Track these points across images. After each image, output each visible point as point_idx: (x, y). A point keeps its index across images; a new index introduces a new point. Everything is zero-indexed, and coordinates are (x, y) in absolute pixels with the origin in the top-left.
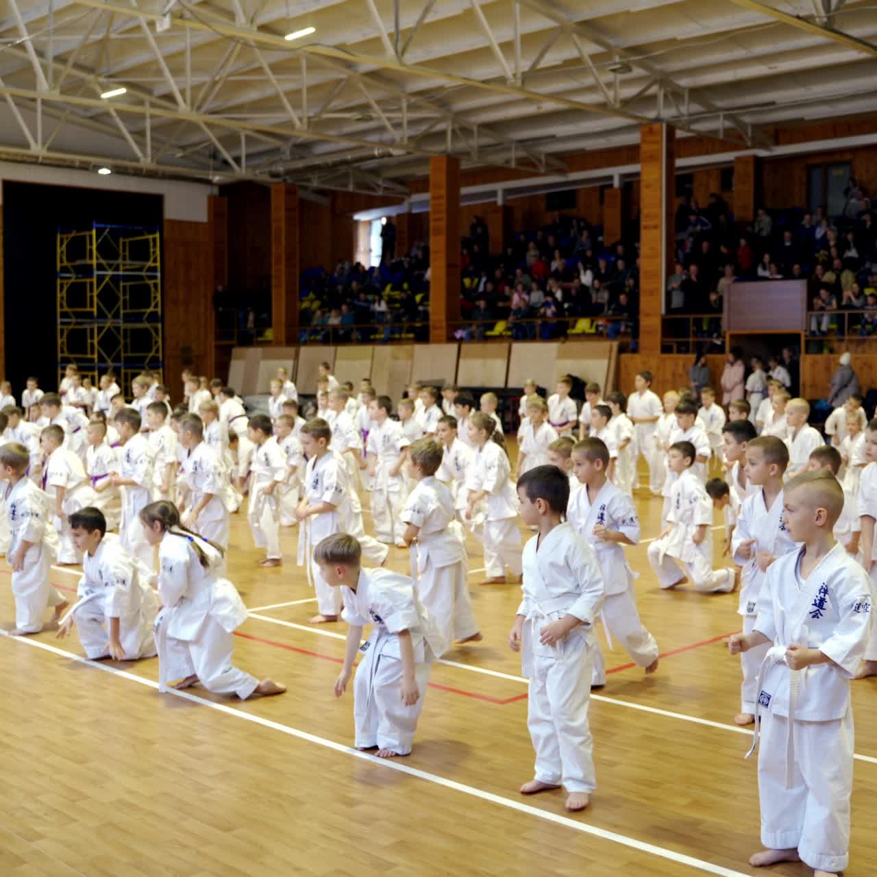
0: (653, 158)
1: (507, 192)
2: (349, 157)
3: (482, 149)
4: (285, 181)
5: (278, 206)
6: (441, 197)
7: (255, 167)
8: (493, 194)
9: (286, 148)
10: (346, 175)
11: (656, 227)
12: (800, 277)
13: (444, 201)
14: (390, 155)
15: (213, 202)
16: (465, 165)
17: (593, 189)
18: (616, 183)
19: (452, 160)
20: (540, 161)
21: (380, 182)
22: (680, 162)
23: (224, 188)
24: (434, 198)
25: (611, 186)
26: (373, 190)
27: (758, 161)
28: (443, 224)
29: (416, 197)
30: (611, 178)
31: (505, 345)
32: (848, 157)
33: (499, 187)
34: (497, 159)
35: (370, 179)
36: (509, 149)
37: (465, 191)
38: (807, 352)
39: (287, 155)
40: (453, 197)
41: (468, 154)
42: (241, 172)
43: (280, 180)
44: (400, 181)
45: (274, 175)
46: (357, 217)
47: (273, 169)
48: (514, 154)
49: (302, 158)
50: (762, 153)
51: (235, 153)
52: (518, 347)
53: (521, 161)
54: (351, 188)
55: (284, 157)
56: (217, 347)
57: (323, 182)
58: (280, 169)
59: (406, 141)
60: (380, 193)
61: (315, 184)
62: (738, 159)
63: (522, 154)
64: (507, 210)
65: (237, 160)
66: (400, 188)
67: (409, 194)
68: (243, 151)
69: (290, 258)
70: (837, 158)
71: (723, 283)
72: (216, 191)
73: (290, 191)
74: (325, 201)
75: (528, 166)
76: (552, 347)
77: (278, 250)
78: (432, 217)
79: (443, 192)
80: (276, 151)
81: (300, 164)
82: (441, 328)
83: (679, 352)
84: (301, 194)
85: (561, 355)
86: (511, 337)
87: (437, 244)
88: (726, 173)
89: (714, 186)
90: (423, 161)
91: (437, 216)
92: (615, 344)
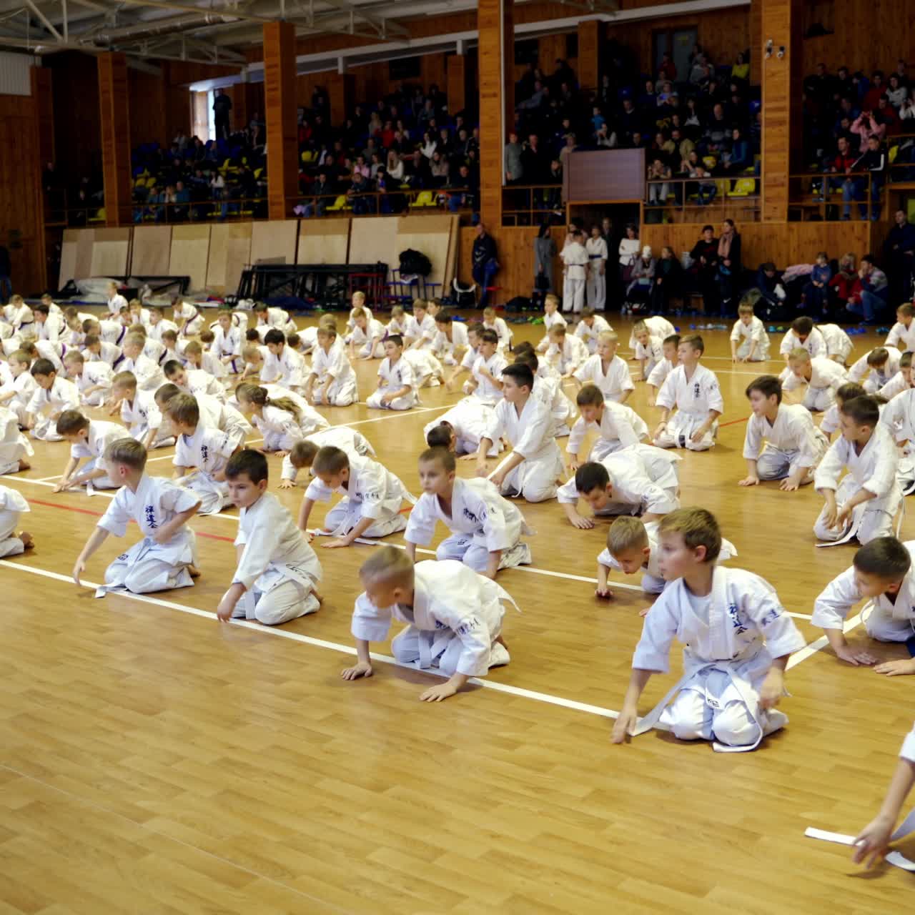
0: (491, 23)
1: (348, 60)
2: (178, 24)
3: (318, 14)
4: (112, 50)
5: (106, 76)
6: (276, 66)
7: (79, 35)
8: (334, 62)
9: (112, 14)
10: (178, 43)
11: (495, 95)
12: (639, 146)
13: (279, 70)
14: (222, 22)
15: (36, 74)
16: (300, 32)
17: (439, 55)
18: (459, 50)
19: (286, 27)
20: (381, 27)
21: (215, 50)
22: (519, 28)
23: (47, 58)
24: (269, 67)
25: (454, 53)
26: (208, 58)
27: (602, 26)
28: (279, 94)
29: (254, 67)
30: (454, 44)
31: (346, 220)
32: (693, 22)
33: (340, 54)
34: (336, 25)
35: (204, 47)
36: (347, 14)
37: (300, 59)
38: (646, 222)
39: (114, 22)
40: (288, 66)
41: (302, 20)
42: (64, 41)
43: (107, 49)
44: (236, 49)
45: (100, 44)
46: (192, 88)
47: (99, 37)
48: (353, 20)
49: (130, 25)
50: (606, 18)
51: (57, 21)
52: (358, 222)
53: (359, 27)
54: (183, 57)
55: (109, 25)
56: (47, 229)
57: (155, 51)
58: (106, 37)
59: (236, 6)
60: (216, 61)
61: (144, 53)
62: (582, 24)
63: (359, 19)
64: (349, 79)
65: (59, 28)
66: (236, 56)
67: (246, 64)
68: (65, 19)
69: (120, 133)
70: (682, 23)
71: (565, 150)
72: (38, 61)
73: (118, 61)
74: (157, 71)
75: (367, 33)
76: (393, 221)
77: (108, 124)
78: (266, 87)
79: (278, 60)
80: (102, 16)
81: (127, 32)
82: (280, 204)
83: (520, 223)
84: (131, 64)
85: (402, 230)
86: (352, 211)
87: (273, 115)
88: (571, 38)
89: (559, 53)
90: (256, 28)
91: (273, 86)
92: (456, 217)
